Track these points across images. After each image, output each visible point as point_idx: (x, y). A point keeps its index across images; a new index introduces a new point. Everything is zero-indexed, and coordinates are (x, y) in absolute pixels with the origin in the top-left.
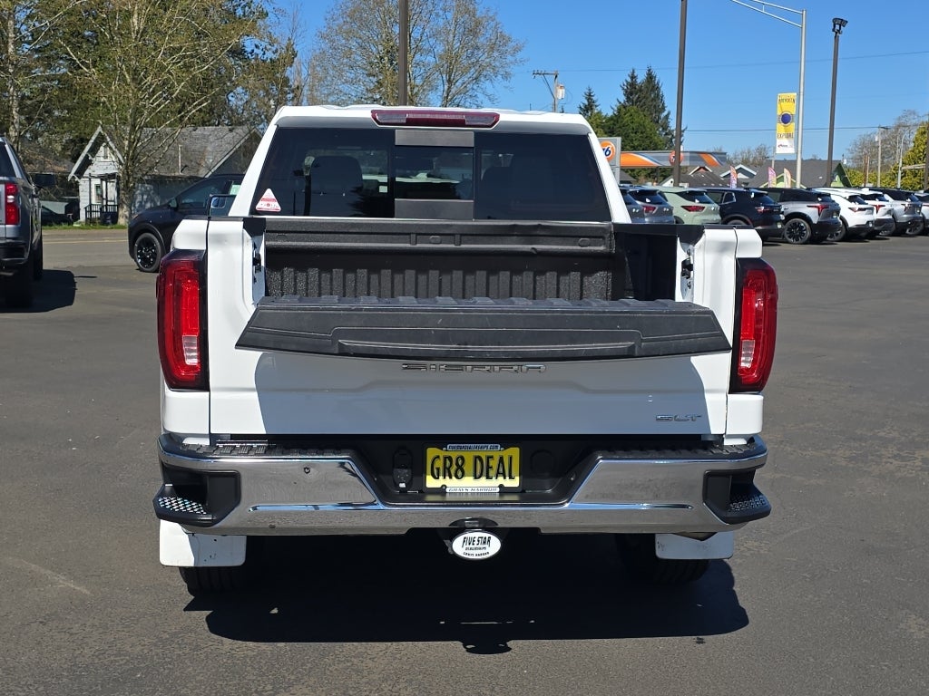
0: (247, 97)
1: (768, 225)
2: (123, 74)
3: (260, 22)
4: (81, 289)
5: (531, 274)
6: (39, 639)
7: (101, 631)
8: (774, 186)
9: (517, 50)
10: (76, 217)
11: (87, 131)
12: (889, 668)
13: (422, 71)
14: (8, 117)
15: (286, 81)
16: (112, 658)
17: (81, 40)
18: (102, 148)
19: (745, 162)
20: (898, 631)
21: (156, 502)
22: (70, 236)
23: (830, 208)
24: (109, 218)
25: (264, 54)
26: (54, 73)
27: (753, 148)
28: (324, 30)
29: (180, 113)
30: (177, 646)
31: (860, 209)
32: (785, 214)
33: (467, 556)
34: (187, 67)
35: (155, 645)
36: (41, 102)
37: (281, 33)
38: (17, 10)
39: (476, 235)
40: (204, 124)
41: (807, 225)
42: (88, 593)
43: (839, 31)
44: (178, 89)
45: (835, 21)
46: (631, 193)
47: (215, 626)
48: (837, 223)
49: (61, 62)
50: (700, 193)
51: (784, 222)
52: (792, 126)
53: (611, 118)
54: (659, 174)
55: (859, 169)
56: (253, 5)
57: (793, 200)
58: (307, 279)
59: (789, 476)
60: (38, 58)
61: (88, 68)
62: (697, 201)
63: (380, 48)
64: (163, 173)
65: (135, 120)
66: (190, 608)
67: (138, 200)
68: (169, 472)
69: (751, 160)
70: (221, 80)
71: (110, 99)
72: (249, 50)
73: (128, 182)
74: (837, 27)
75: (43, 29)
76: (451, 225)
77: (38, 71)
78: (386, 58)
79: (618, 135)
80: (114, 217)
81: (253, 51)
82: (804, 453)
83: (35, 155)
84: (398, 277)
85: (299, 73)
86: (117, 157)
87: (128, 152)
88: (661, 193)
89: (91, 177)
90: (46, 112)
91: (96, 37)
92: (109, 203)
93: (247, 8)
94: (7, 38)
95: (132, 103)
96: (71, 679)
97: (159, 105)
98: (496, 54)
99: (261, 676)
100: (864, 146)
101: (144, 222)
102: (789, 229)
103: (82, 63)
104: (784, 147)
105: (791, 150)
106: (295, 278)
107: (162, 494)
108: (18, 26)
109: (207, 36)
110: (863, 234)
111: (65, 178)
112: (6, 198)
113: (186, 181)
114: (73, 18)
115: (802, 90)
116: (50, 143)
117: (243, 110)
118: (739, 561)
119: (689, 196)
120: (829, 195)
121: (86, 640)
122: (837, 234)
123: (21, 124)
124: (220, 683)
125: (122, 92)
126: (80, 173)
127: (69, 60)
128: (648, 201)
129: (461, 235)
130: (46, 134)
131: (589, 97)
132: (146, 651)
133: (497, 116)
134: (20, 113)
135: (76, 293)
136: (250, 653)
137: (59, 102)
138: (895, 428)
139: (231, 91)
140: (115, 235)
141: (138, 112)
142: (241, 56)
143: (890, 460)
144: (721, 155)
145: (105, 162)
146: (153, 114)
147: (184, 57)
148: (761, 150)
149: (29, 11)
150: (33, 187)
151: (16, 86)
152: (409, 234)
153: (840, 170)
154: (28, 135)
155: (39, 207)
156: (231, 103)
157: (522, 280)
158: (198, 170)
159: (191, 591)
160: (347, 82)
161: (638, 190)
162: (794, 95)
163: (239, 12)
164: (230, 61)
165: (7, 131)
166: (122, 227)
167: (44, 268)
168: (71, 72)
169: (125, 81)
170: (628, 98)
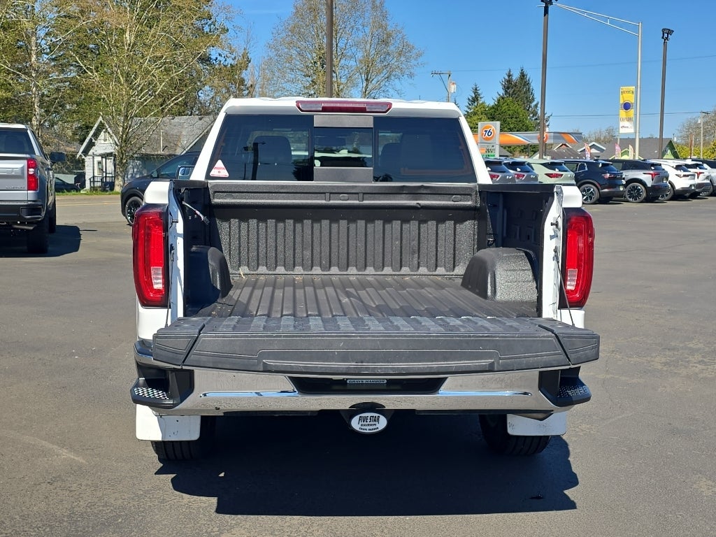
0: (212, 94)
1: (613, 188)
2: (118, 77)
3: (222, 36)
4: (85, 239)
5: (417, 223)
6: (47, 494)
7: (93, 489)
8: (619, 158)
9: (419, 55)
10: (83, 186)
11: (92, 120)
12: (683, 517)
13: (346, 72)
14: (31, 110)
15: (242, 81)
16: (101, 508)
17: (86, 51)
18: (102, 133)
19: (598, 140)
20: (692, 490)
21: (132, 391)
22: (78, 200)
23: (661, 175)
24: (108, 186)
25: (226, 60)
26: (66, 76)
27: (604, 129)
28: (271, 42)
29: (161, 105)
30: (148, 500)
31: (685, 176)
32: (626, 179)
33: (362, 431)
34: (167, 71)
35: (133, 499)
36: (56, 99)
37: (239, 45)
38: (38, 29)
39: (375, 194)
40: (180, 114)
41: (643, 188)
42: (84, 462)
43: (667, 38)
44: (160, 88)
45: (663, 30)
46: (505, 164)
47: (178, 485)
48: (667, 186)
49: (72, 68)
50: (560, 164)
51: (625, 186)
52: (631, 112)
53: (493, 107)
54: (529, 149)
55: (687, 144)
56: (216, 23)
57: (632, 169)
58: (248, 227)
59: (617, 377)
60: (54, 66)
61: (92, 72)
62: (557, 170)
63: (314, 55)
64: (148, 152)
65: (128, 111)
66: (159, 472)
67: (130, 172)
68: (142, 368)
69: (602, 138)
70: (192, 80)
71: (108, 96)
72: (213, 57)
73: (122, 159)
74: (666, 35)
75: (58, 43)
76: (356, 186)
77: (54, 75)
78: (319, 63)
79: (498, 120)
80: (112, 186)
81: (217, 58)
82: (630, 359)
83: (51, 139)
84: (316, 226)
85: (253, 75)
86: (113, 140)
87: (122, 135)
88: (529, 164)
89: (94, 155)
90: (60, 106)
91: (98, 49)
92: (108, 175)
93: (212, 26)
94: (31, 50)
95: (125, 99)
96: (70, 523)
97: (146, 100)
98: (403, 59)
99: (210, 521)
100: (690, 127)
101: (133, 188)
102: (629, 191)
103: (88, 68)
104: (626, 128)
105: (632, 130)
106: (240, 227)
107: (137, 385)
108: (39, 41)
109: (182, 47)
110: (687, 195)
111: (74, 156)
112: (28, 171)
113: (166, 158)
114: (80, 34)
115: (639, 85)
116: (63, 130)
117: (210, 103)
118: (574, 439)
119: (551, 166)
120: (660, 165)
121: (81, 495)
122: (667, 195)
123: (41, 115)
124: (180, 526)
125: (117, 91)
126: (86, 152)
127: (77, 66)
128: (518, 170)
129: (364, 194)
130: (60, 123)
131: (476, 91)
132: (125, 503)
133: (390, 105)
134: (41, 107)
135: (81, 242)
136: (203, 505)
137: (70, 98)
138: (701, 341)
139: (201, 89)
140: (111, 199)
141: (130, 105)
142: (208, 62)
143: (696, 365)
144: (578, 135)
145: (105, 144)
146: (141, 107)
147: (165, 63)
148: (610, 131)
149: (47, 30)
150: (49, 162)
151: (37, 86)
152: (325, 193)
153: (671, 145)
154: (46, 124)
155: (53, 177)
156: (200, 98)
157: (410, 228)
158: (176, 150)
159: (160, 460)
160: (288, 81)
161: (511, 161)
162: (633, 88)
163: (206, 29)
164: (200, 66)
165: (31, 120)
166: (117, 193)
167: (57, 224)
168: (79, 76)
169: (120, 82)
170: (506, 91)
